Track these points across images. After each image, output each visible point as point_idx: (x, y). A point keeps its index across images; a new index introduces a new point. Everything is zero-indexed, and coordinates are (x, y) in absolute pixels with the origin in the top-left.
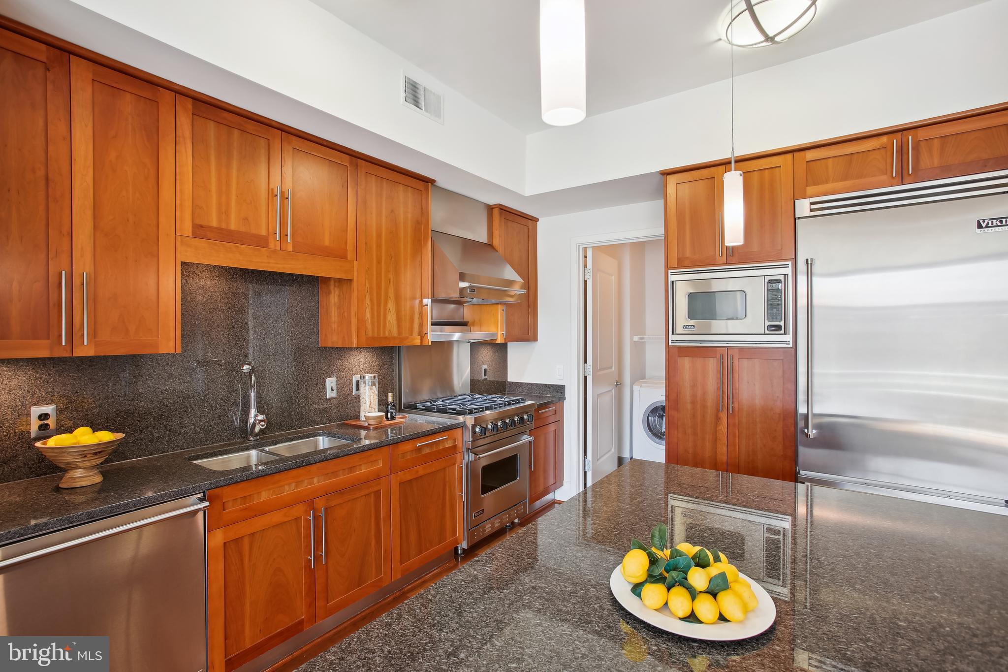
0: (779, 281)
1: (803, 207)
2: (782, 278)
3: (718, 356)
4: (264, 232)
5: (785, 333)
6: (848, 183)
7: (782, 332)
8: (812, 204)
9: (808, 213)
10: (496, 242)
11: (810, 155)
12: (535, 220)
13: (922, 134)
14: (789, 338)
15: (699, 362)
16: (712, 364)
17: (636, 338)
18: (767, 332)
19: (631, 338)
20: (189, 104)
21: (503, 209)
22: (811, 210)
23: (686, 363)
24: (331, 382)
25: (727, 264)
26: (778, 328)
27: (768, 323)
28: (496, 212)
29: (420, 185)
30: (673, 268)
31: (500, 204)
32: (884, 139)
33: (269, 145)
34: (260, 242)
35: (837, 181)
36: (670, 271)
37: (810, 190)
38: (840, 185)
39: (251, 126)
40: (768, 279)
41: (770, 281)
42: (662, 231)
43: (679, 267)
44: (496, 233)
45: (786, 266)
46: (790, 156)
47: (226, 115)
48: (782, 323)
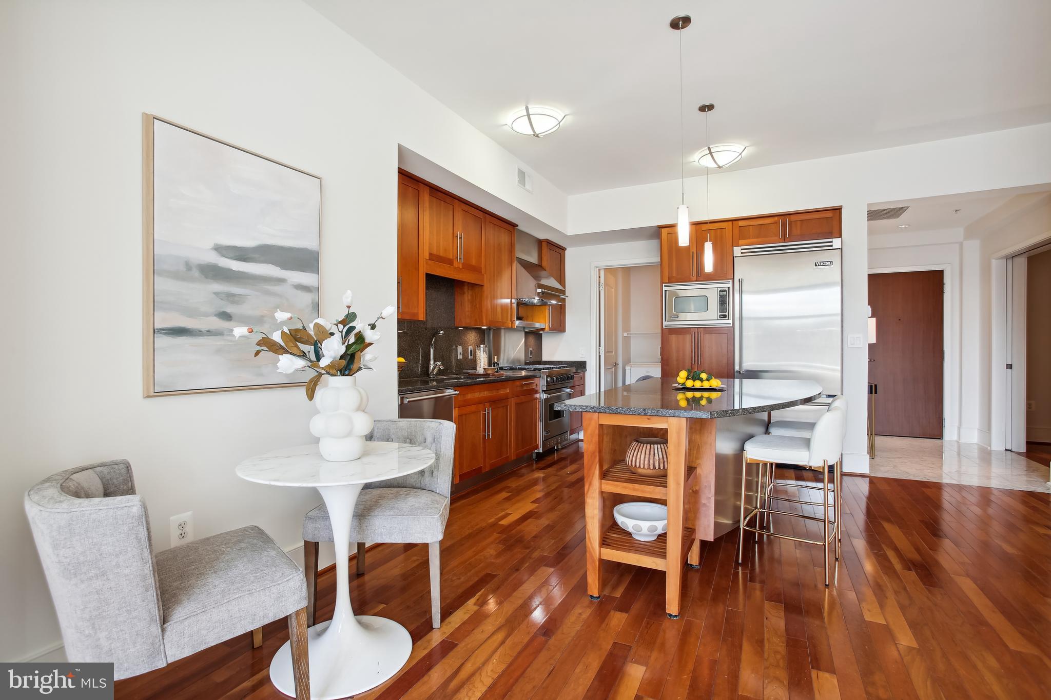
0: (725, 291)
1: (737, 251)
2: (727, 289)
3: (692, 333)
4: (451, 258)
5: (728, 319)
6: (760, 240)
7: (727, 318)
8: (742, 249)
9: (740, 255)
10: (544, 264)
11: (741, 223)
12: (564, 249)
13: (793, 218)
14: (730, 321)
15: (681, 337)
16: (688, 338)
17: (625, 334)
18: (719, 319)
19: (623, 334)
20: (428, 189)
21: (549, 242)
22: (742, 253)
23: (673, 338)
24: (460, 349)
25: (697, 281)
26: (725, 316)
27: (719, 314)
28: (544, 244)
29: (510, 228)
30: (665, 283)
31: (547, 239)
32: (776, 218)
33: (453, 209)
34: (450, 262)
35: (754, 238)
36: (663, 285)
37: (741, 242)
38: (755, 240)
39: (448, 199)
40: (719, 289)
41: (721, 291)
42: (658, 259)
43: (668, 283)
44: (545, 258)
45: (729, 283)
46: (730, 223)
47: (440, 194)
48: (727, 314)
